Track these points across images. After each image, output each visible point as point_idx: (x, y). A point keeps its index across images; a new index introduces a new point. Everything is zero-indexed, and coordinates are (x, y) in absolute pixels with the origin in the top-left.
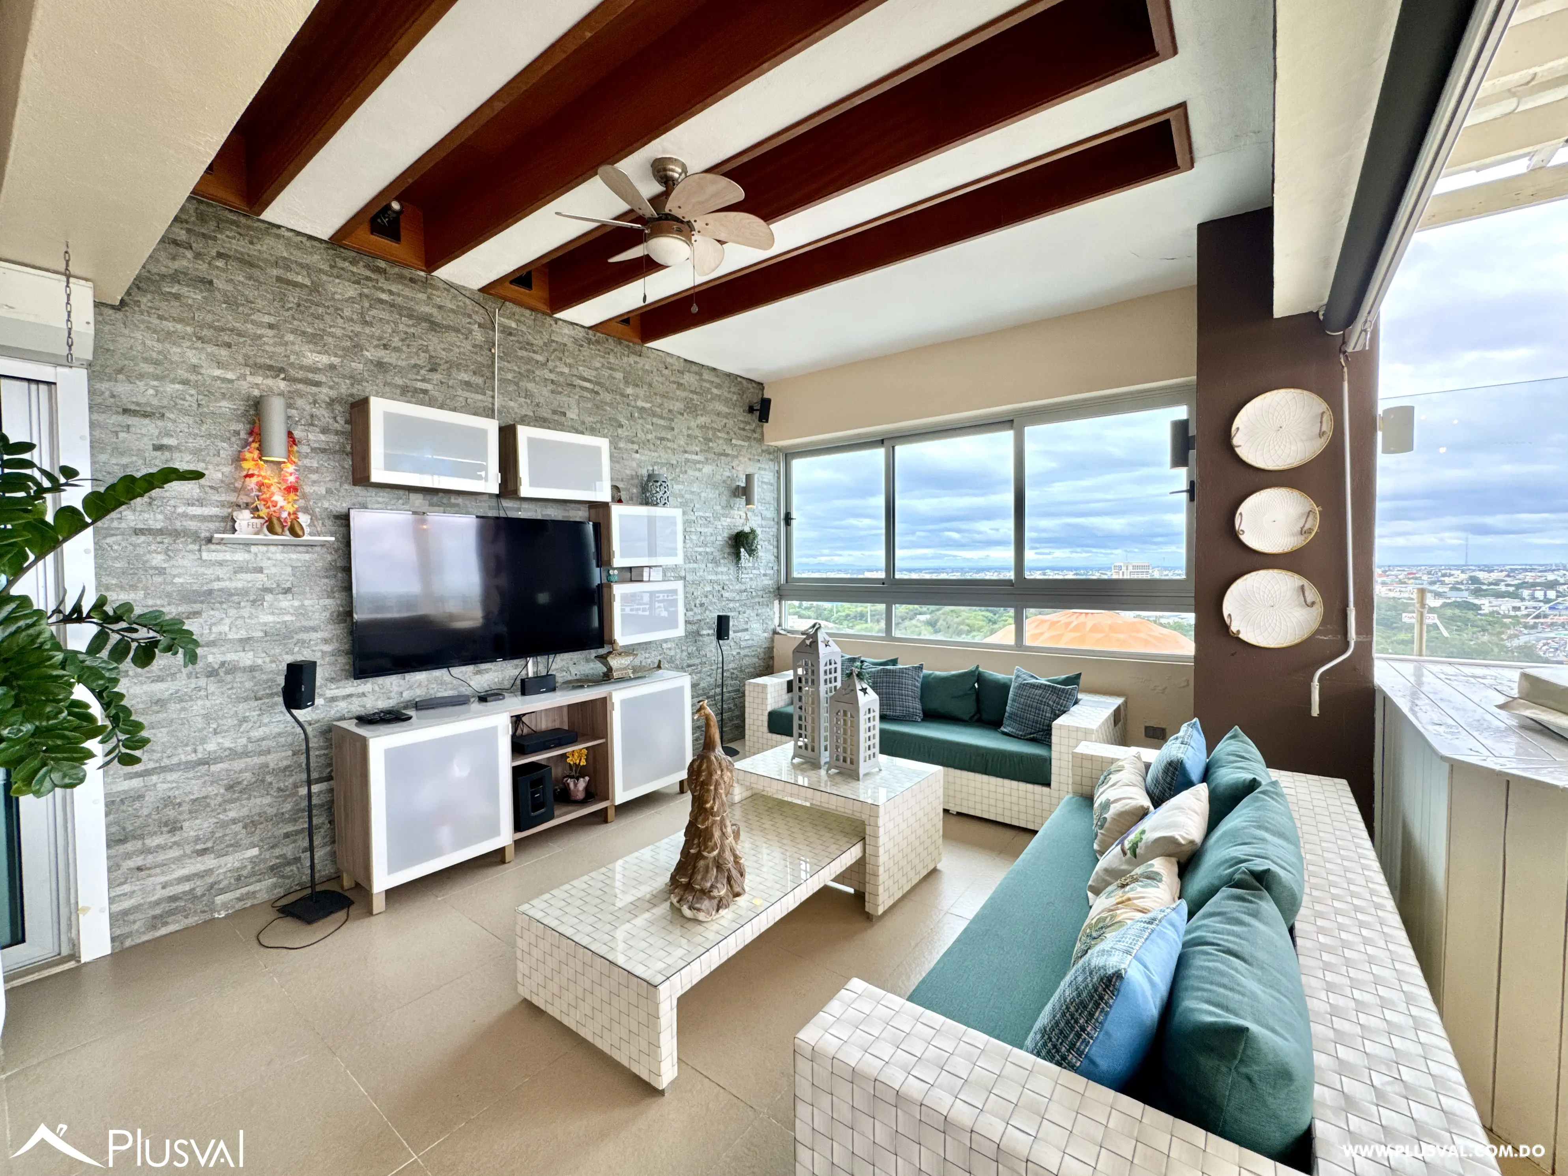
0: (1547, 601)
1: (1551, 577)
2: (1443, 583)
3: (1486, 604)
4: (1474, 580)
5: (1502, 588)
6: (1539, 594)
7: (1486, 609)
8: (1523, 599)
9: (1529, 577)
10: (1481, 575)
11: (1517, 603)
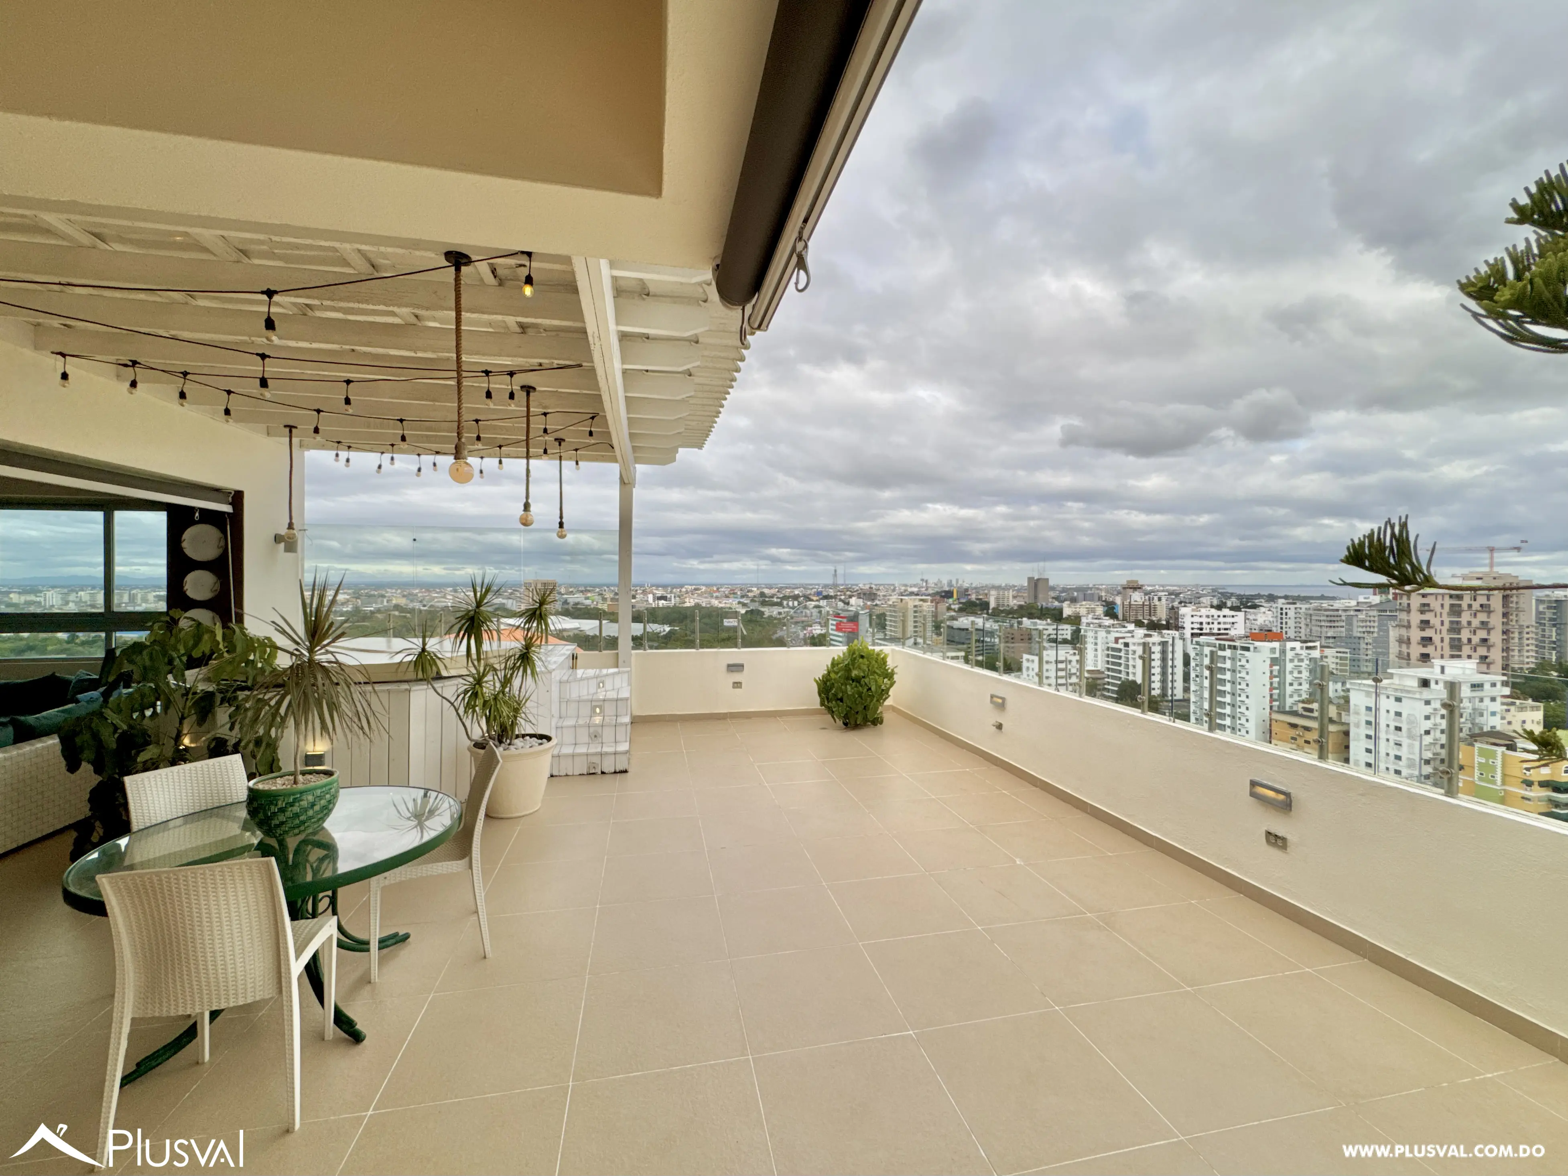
0: (793, 608)
1: (796, 592)
2: (747, 596)
3: (767, 611)
4: (762, 594)
5: (775, 600)
6: (791, 604)
7: (767, 614)
8: (784, 607)
9: (787, 592)
10: (766, 591)
11: (782, 610)
